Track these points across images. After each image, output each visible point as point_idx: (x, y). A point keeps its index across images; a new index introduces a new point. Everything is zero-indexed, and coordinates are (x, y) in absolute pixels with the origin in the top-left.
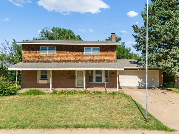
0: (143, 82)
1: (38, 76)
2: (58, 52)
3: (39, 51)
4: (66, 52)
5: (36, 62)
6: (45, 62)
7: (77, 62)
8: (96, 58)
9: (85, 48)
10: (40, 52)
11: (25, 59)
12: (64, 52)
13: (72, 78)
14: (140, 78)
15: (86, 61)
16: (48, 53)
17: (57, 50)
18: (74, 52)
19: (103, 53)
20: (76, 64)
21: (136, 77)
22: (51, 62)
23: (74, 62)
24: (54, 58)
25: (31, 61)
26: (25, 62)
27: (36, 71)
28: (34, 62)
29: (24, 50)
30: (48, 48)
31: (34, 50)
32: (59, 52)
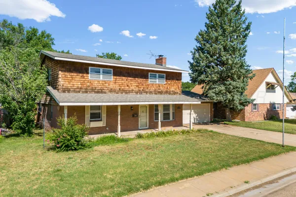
0: (197, 118)
1: (88, 116)
2: (115, 77)
3: (88, 73)
4: (126, 78)
5: (83, 92)
6: (98, 92)
7: (140, 92)
8: (162, 88)
9: (149, 73)
10: (89, 75)
11: (64, 87)
12: (124, 78)
13: (135, 116)
14: (195, 113)
15: (151, 93)
16: (101, 79)
17: (115, 74)
18: (137, 79)
19: (169, 82)
20: (138, 96)
22: (105, 93)
23: (136, 93)
24: (110, 87)
25: (75, 91)
26: (64, 91)
27: (84, 107)
28: (79, 92)
29: (62, 71)
30: (101, 70)
31: (80, 73)
32: (118, 77)
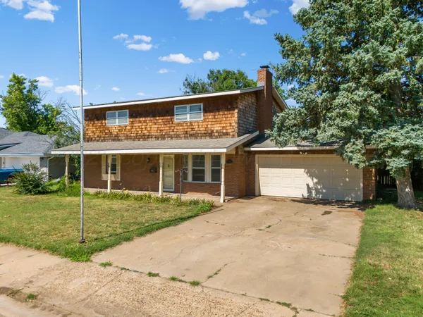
0: (319, 187)
1: (104, 167)
3: (105, 119)
6: (114, 140)
7: (163, 137)
8: (196, 128)
9: (175, 106)
10: (107, 121)
12: (141, 119)
13: (152, 171)
14: (311, 175)
15: (178, 137)
16: (117, 123)
17: (131, 116)
18: (157, 118)
19: (210, 116)
20: (160, 142)
21: (301, 172)
22: (122, 140)
23: (157, 138)
24: (126, 133)
25: (95, 140)
26: (88, 141)
28: (99, 140)
29: (86, 120)
30: (117, 113)
31: (99, 120)
32: (134, 119)
